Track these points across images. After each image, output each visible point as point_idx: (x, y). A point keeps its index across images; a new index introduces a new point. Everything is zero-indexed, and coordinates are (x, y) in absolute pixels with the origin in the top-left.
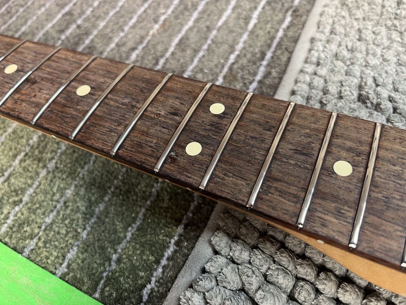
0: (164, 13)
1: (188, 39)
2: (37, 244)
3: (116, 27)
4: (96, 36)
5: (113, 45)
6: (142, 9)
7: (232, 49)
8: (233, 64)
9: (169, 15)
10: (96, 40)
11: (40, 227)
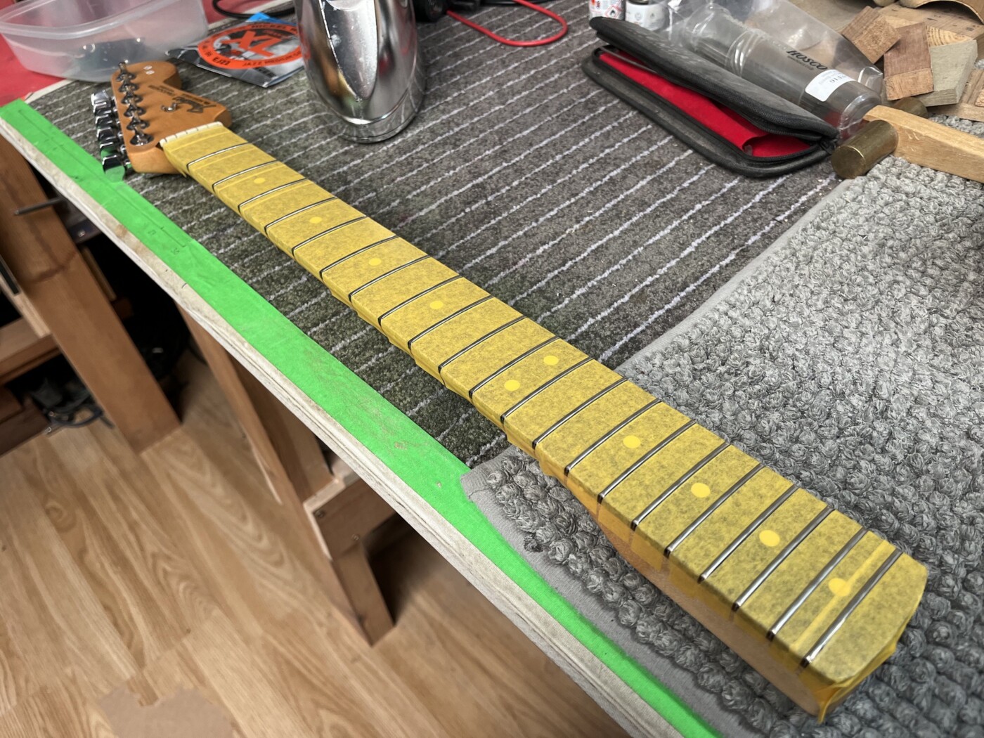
0: (591, 214)
1: (607, 248)
2: (393, 387)
3: (530, 215)
4: (505, 218)
5: (521, 233)
6: (568, 203)
7: (653, 271)
8: (647, 286)
9: (596, 218)
10: (504, 223)
11: (400, 375)
